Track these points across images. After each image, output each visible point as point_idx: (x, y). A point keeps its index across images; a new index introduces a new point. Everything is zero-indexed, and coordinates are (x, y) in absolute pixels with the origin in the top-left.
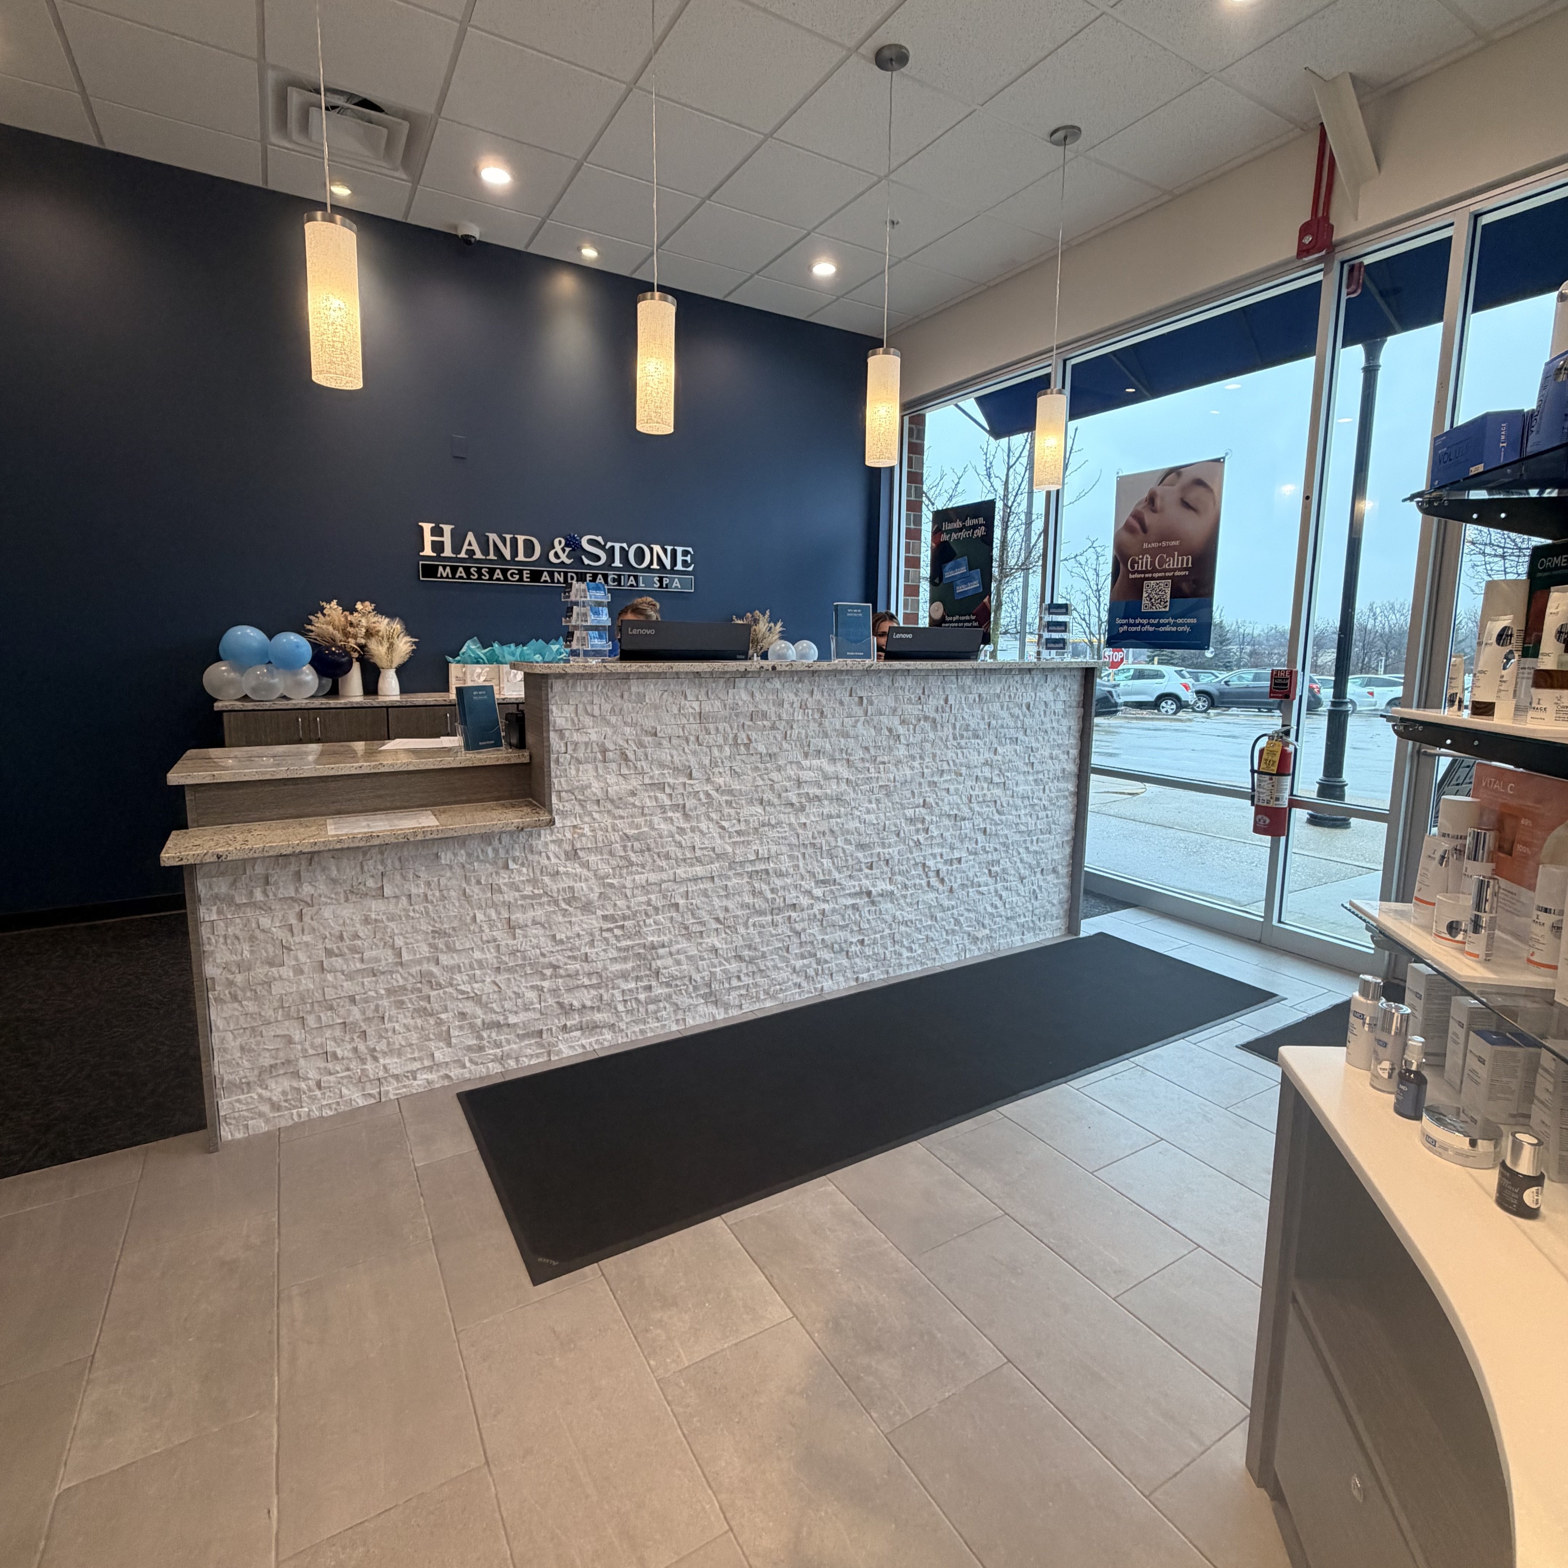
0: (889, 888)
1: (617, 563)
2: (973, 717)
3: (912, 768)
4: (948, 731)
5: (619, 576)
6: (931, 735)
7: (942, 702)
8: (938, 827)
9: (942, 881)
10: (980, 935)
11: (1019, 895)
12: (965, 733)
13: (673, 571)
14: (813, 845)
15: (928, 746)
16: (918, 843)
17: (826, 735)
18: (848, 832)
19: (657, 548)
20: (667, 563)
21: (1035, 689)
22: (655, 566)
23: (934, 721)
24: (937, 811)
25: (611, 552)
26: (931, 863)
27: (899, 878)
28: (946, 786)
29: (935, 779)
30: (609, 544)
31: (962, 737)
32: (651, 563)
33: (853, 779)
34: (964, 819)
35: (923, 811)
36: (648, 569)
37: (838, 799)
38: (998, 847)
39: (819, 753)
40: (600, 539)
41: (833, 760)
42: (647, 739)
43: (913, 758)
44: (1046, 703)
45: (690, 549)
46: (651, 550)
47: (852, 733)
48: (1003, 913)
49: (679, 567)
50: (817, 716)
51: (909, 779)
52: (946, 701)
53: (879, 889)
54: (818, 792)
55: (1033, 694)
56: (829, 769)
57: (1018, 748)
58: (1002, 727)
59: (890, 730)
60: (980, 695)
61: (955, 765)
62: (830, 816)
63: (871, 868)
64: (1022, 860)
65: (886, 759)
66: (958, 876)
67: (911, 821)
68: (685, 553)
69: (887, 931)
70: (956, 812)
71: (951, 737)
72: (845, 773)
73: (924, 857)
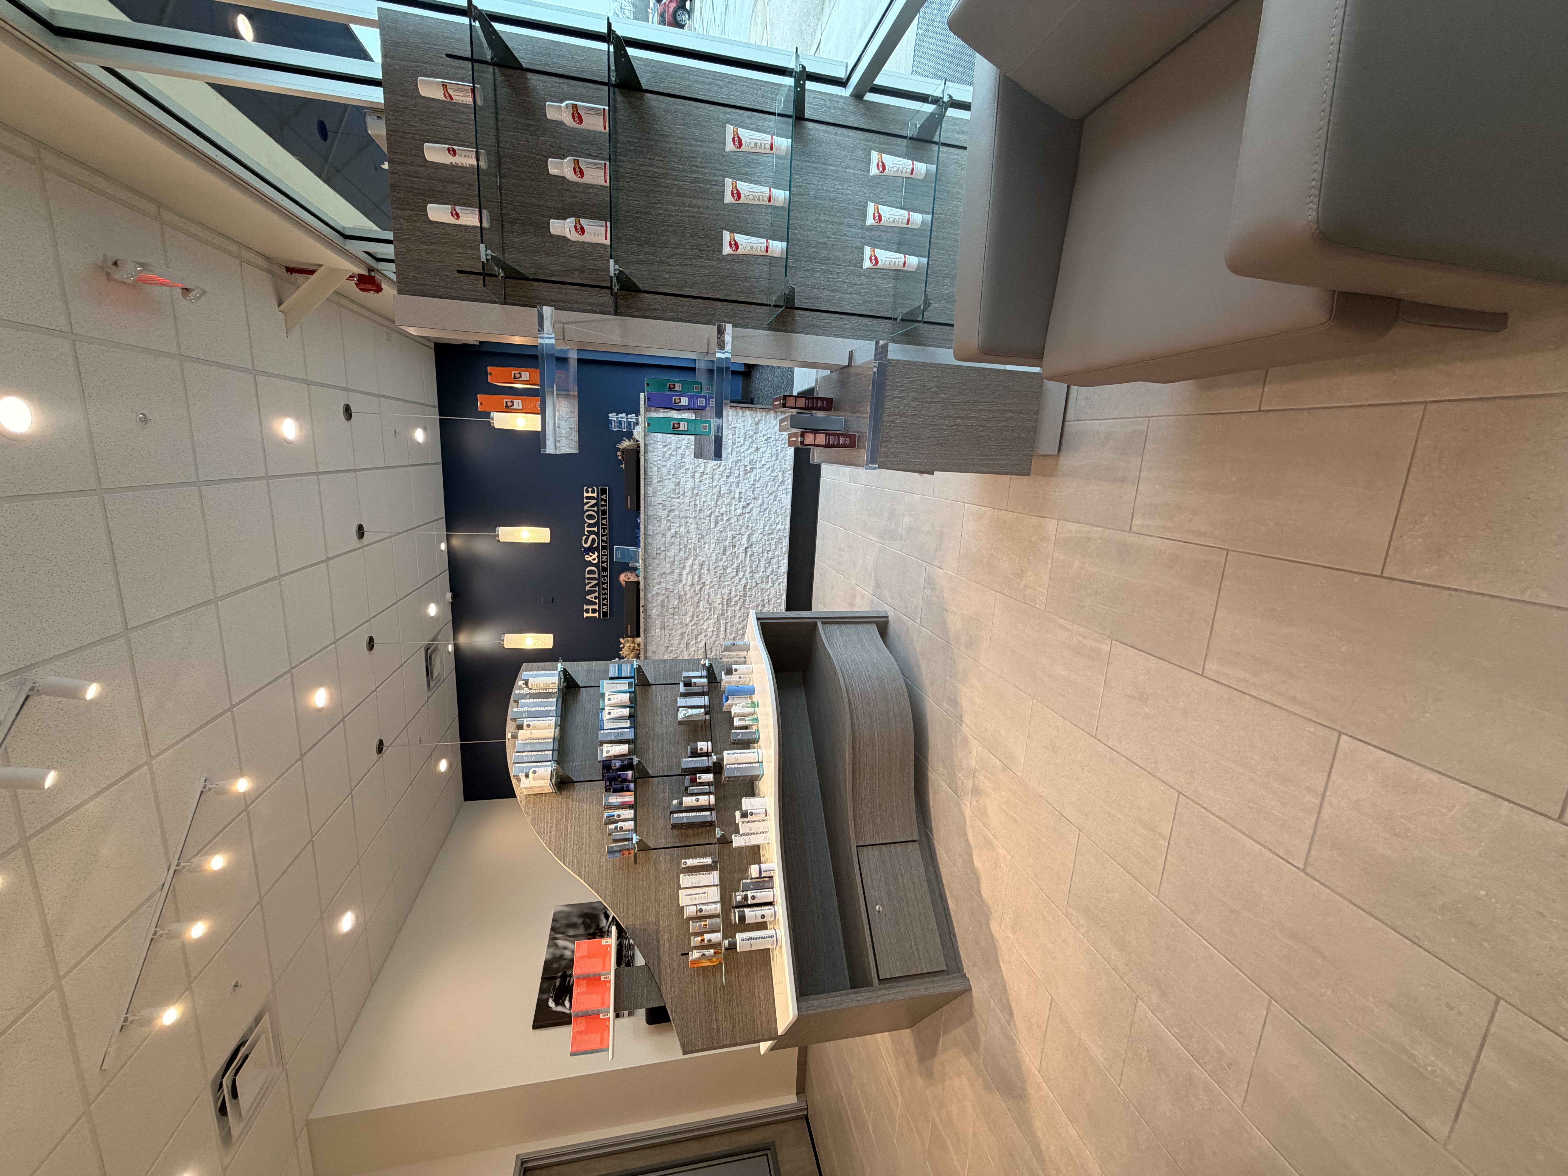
0: (746, 536)
2: (669, 486)
3: (691, 523)
4: (675, 502)
6: (677, 512)
7: (661, 506)
8: (722, 508)
9: (748, 504)
10: (781, 479)
11: (766, 451)
12: (677, 491)
14: (720, 577)
15: (682, 514)
16: (728, 520)
17: (673, 572)
18: (717, 560)
21: (656, 442)
23: (669, 511)
24: (714, 509)
26: (739, 512)
27: (743, 530)
28: (702, 503)
29: (698, 509)
31: (679, 493)
33: (693, 557)
34: (720, 491)
35: (713, 517)
37: (701, 565)
38: (737, 468)
39: (680, 575)
41: (684, 567)
42: (670, 649)
43: (687, 523)
45: (585, 489)
47: (672, 559)
48: (773, 463)
49: (595, 495)
50: (664, 576)
51: (696, 526)
52: (660, 504)
53: (746, 543)
54: (697, 576)
55: (659, 443)
56: (687, 570)
57: (687, 454)
58: (675, 466)
59: (672, 537)
60: (658, 482)
61: (692, 497)
62: (709, 570)
63: (735, 546)
64: (748, 449)
65: (686, 539)
66: (748, 494)
67: (717, 522)
69: (766, 538)
70: (715, 497)
71: (678, 500)
72: (690, 561)
73: (735, 516)
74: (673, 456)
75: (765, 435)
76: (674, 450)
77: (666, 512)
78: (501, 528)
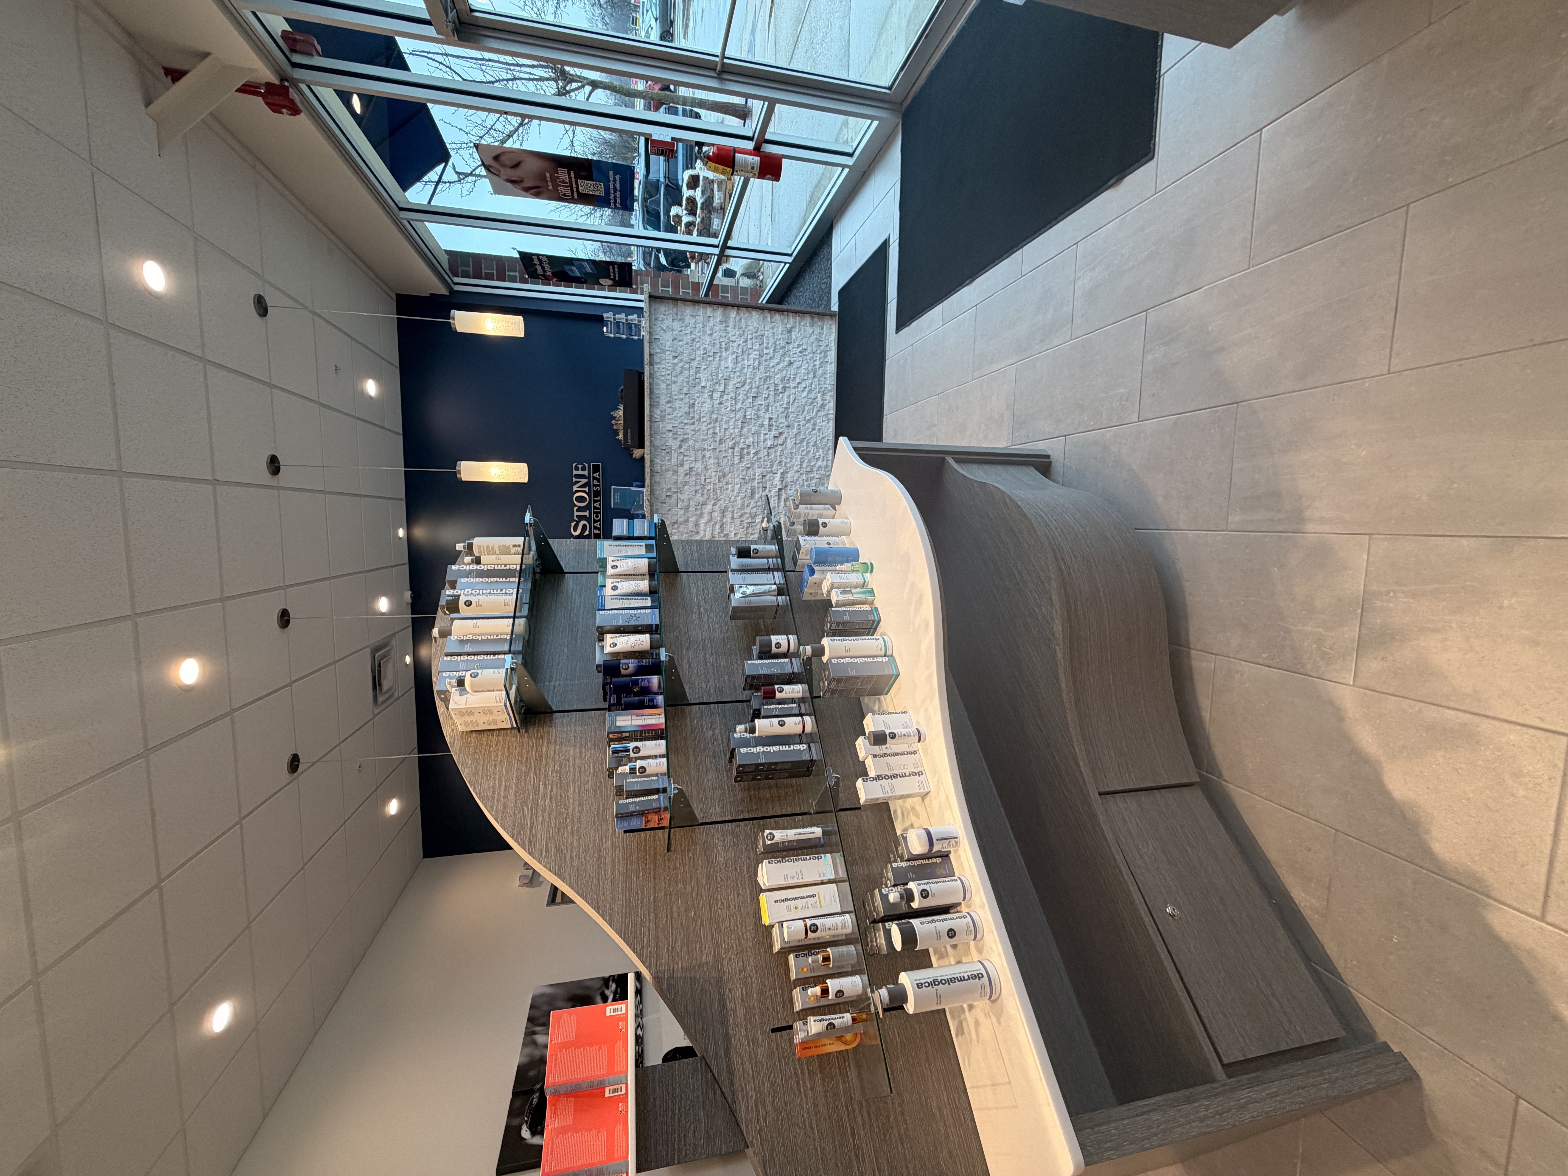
0: (778, 475)
1: (587, 514)
2: (681, 407)
3: (710, 457)
4: (689, 429)
5: (594, 513)
6: (691, 443)
7: (671, 434)
8: (747, 438)
9: (781, 434)
10: (820, 402)
11: (801, 366)
12: (691, 415)
13: (589, 478)
14: (747, 528)
15: (698, 445)
16: (756, 453)
17: (687, 521)
18: (743, 505)
19: (575, 488)
20: (584, 481)
21: (664, 351)
22: (587, 489)
23: (682, 441)
24: (737, 439)
25: (581, 518)
26: (769, 443)
27: (775, 467)
28: (723, 430)
29: (718, 439)
30: (575, 518)
31: (693, 418)
32: (585, 492)
33: (713, 501)
34: (745, 416)
35: (736, 449)
36: (588, 494)
37: (723, 512)
38: (766, 386)
39: (697, 525)
40: (573, 524)
41: (701, 515)
43: (704, 456)
44: (674, 339)
45: (574, 465)
46: (577, 491)
47: (687, 504)
48: (810, 381)
49: (586, 473)
50: (676, 526)
51: (716, 461)
52: (670, 431)
53: (778, 483)
54: (718, 526)
55: (668, 353)
56: (706, 517)
57: (703, 367)
58: (688, 382)
59: (686, 475)
60: (667, 403)
61: (710, 423)
62: (733, 518)
63: (766, 488)
64: (778, 364)
65: (703, 478)
66: (780, 420)
67: (742, 457)
68: (577, 469)
69: (804, 477)
70: (739, 423)
71: (693, 427)
72: (709, 508)
73: (765, 448)
74: (686, 369)
75: (799, 346)
76: (687, 362)
77: (678, 442)
78: (463, 462)
